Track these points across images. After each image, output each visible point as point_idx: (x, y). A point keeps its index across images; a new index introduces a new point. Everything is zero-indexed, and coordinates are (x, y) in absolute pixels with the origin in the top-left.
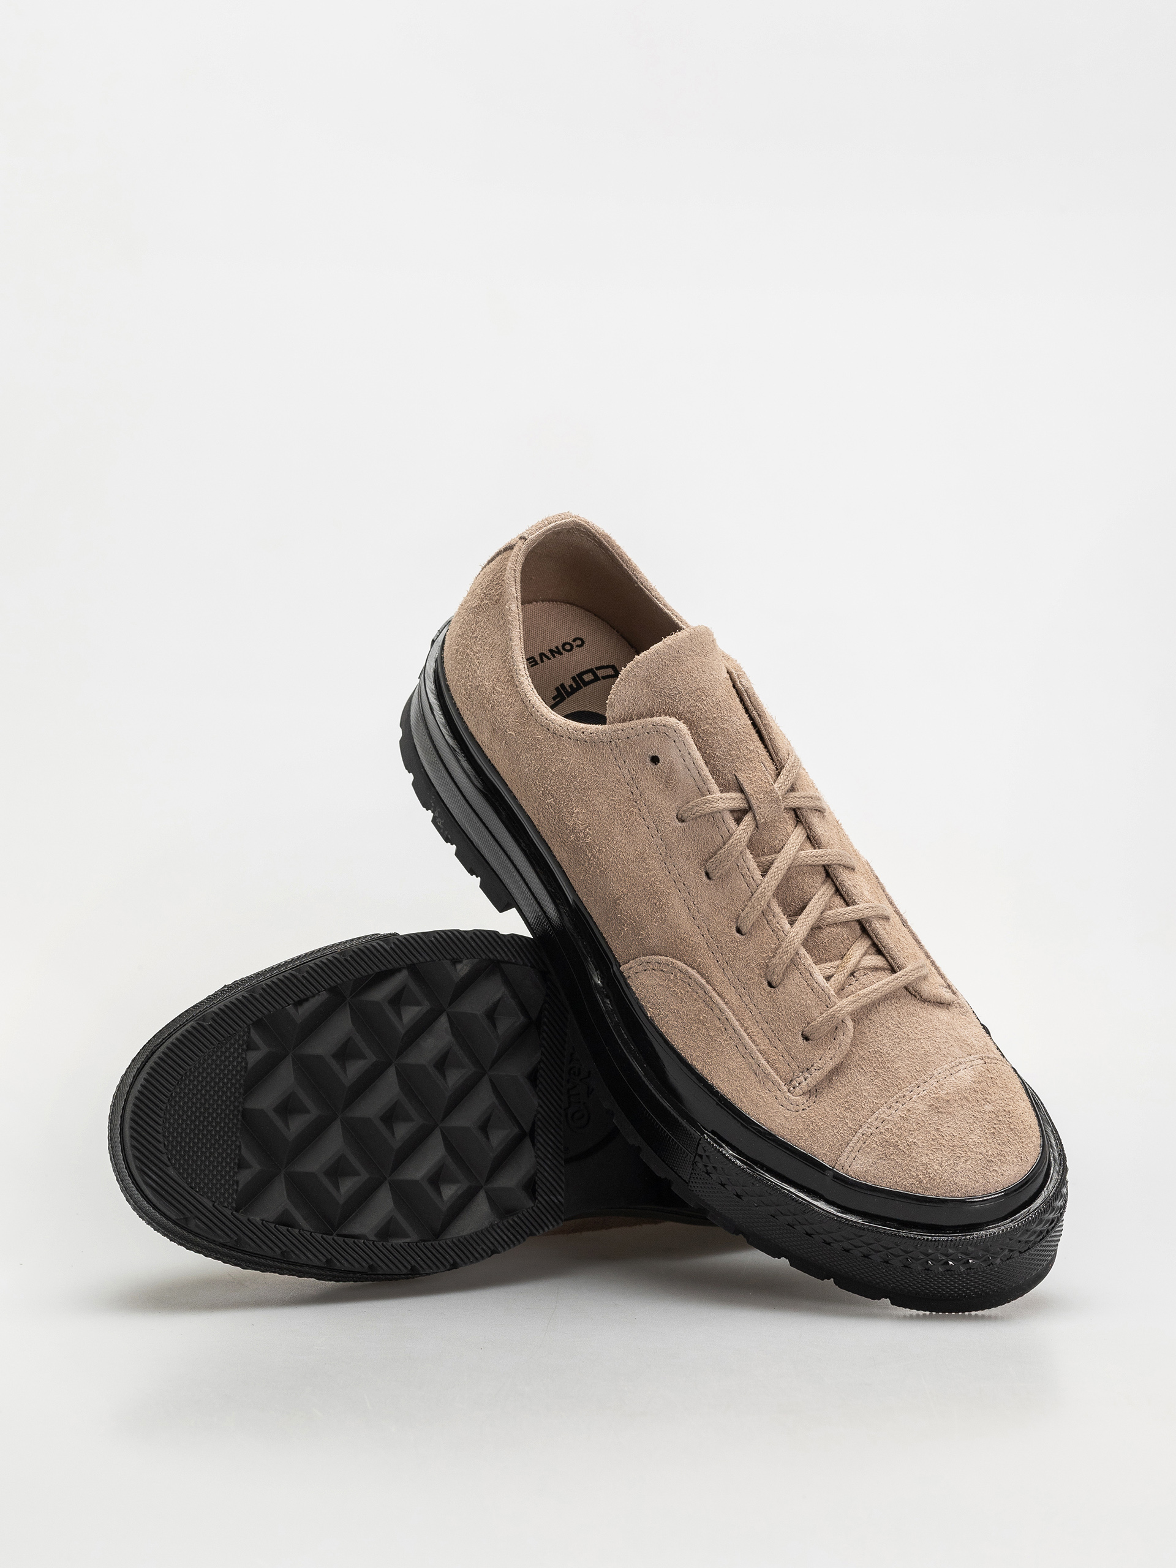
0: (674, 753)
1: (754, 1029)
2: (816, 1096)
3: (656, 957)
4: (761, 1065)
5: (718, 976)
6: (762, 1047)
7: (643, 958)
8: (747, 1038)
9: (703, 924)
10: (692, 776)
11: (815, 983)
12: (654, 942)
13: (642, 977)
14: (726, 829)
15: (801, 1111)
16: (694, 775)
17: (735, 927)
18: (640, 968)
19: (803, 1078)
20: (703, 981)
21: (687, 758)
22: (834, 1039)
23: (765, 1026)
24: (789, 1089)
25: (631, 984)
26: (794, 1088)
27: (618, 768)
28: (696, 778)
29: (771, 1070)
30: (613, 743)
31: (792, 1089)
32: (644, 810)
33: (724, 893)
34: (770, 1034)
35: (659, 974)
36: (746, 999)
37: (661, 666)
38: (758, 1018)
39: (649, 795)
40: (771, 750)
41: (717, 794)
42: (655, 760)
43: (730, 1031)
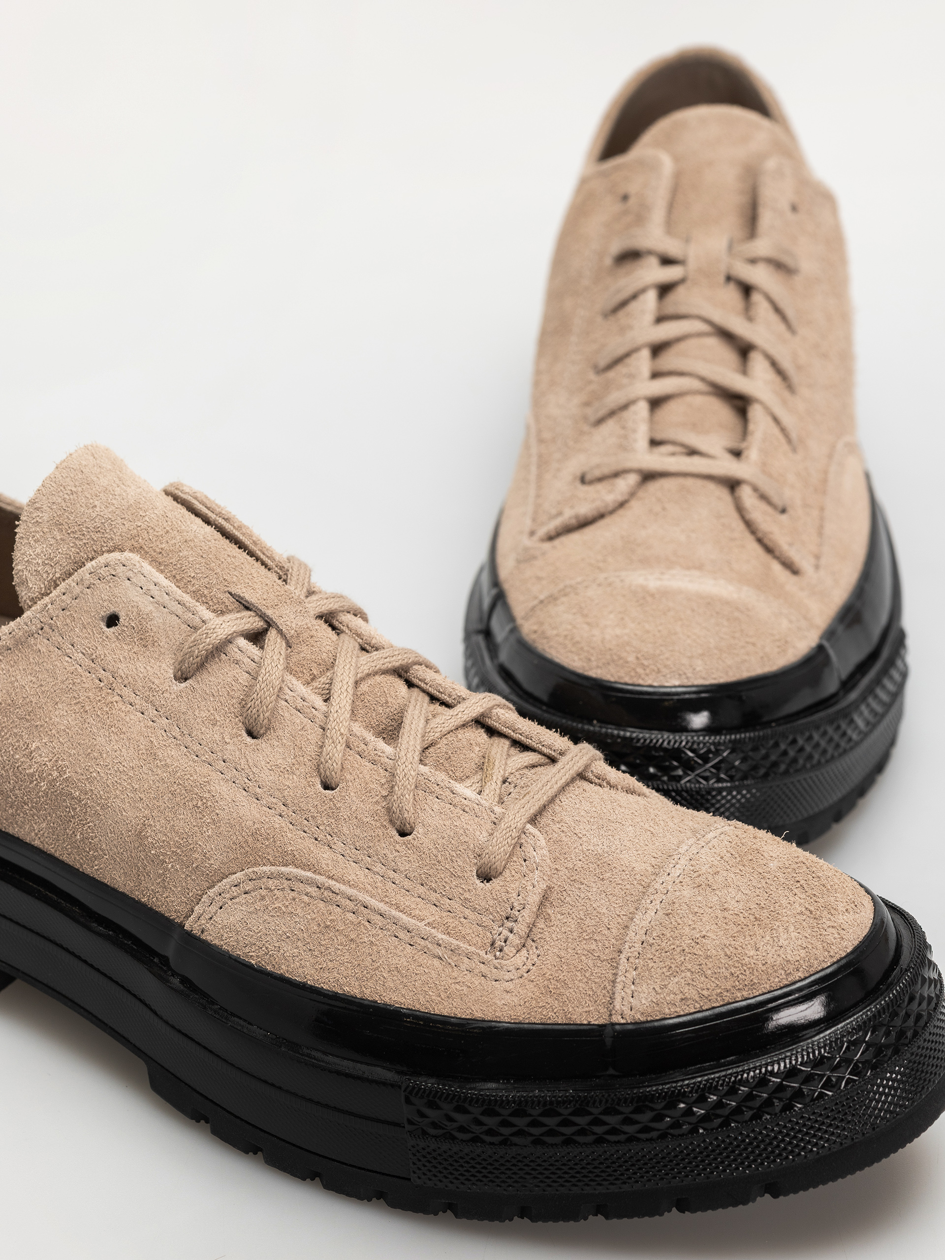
0: (135, 596)
1: (408, 901)
2: (536, 948)
3: (228, 880)
4: (441, 942)
5: (324, 856)
6: (431, 920)
7: (211, 893)
8: (404, 917)
9: (275, 800)
10: (172, 613)
11: (463, 800)
12: (215, 863)
13: (221, 918)
14: (249, 660)
15: (525, 975)
16: (173, 609)
17: (319, 783)
18: (213, 908)
19: (507, 932)
20: (309, 874)
21: (155, 591)
22: (525, 860)
23: (422, 890)
24: (495, 956)
25: (209, 938)
26: (501, 950)
27: (67, 659)
28: (180, 612)
29: (457, 942)
30: (46, 628)
31: (498, 953)
32: (126, 692)
33: (283, 745)
34: (434, 897)
35: (242, 899)
36: (378, 868)
37: (66, 496)
38: (407, 884)
39: (123, 669)
40: (262, 556)
41: (219, 620)
42: (112, 620)
43: (377, 918)
